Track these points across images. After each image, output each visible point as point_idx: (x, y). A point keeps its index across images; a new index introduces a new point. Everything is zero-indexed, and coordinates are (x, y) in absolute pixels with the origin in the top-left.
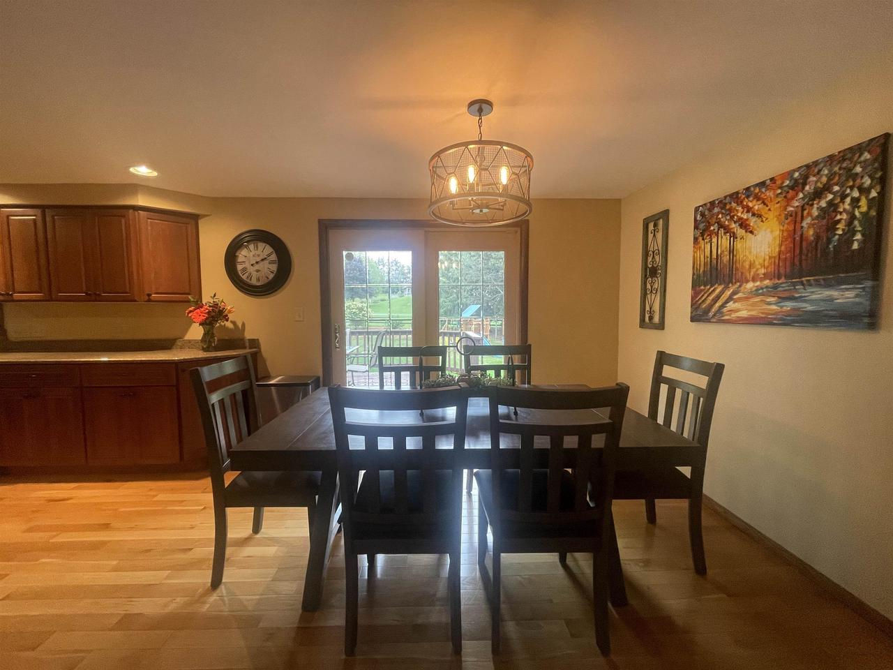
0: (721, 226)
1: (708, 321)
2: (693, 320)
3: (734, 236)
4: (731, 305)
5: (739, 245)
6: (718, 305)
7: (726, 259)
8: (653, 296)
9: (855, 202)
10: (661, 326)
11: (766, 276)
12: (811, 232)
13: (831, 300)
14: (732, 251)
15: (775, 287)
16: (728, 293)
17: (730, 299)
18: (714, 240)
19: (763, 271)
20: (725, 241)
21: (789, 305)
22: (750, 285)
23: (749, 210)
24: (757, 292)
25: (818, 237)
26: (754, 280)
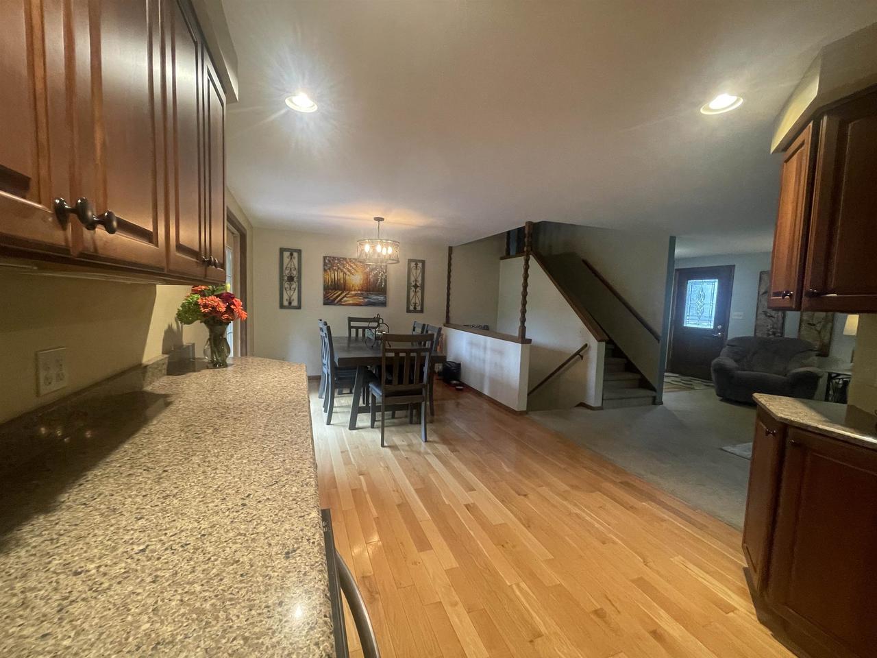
0: (339, 268)
1: (335, 305)
2: (325, 304)
3: (345, 273)
4: (345, 299)
5: (347, 278)
6: (339, 298)
7: (342, 282)
8: (292, 292)
9: (382, 275)
10: (299, 307)
11: (359, 290)
12: (372, 280)
13: (378, 299)
14: (345, 279)
15: (362, 294)
16: (344, 294)
17: (345, 296)
18: (336, 273)
19: (357, 288)
20: (341, 275)
21: (366, 300)
22: (353, 292)
23: (351, 266)
24: (355, 295)
25: (374, 281)
26: (354, 291)
